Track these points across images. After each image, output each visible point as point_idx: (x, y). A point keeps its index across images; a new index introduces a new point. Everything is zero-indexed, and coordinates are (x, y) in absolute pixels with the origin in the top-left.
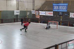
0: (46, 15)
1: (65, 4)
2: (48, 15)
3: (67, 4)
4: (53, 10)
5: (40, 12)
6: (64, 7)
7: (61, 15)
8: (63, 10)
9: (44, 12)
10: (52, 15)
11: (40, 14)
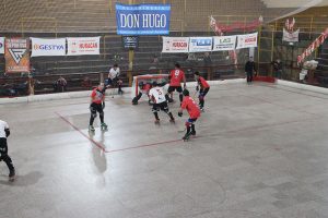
0: (69, 54)
1: (163, 8)
3: (168, 8)
4: (119, 28)
5: (35, 41)
6: (158, 19)
10: (96, 51)
11: (36, 53)
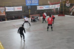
2: (17, 10)
7: (30, 9)
9: (13, 8)
10: (21, 10)
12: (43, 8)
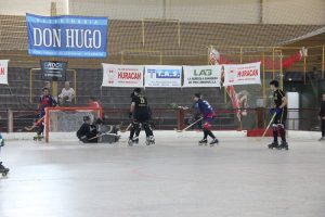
1: (96, 22)
4: (32, 47)
6: (89, 36)
7: (55, 79)
8: (84, 49)
12: (127, 76)
